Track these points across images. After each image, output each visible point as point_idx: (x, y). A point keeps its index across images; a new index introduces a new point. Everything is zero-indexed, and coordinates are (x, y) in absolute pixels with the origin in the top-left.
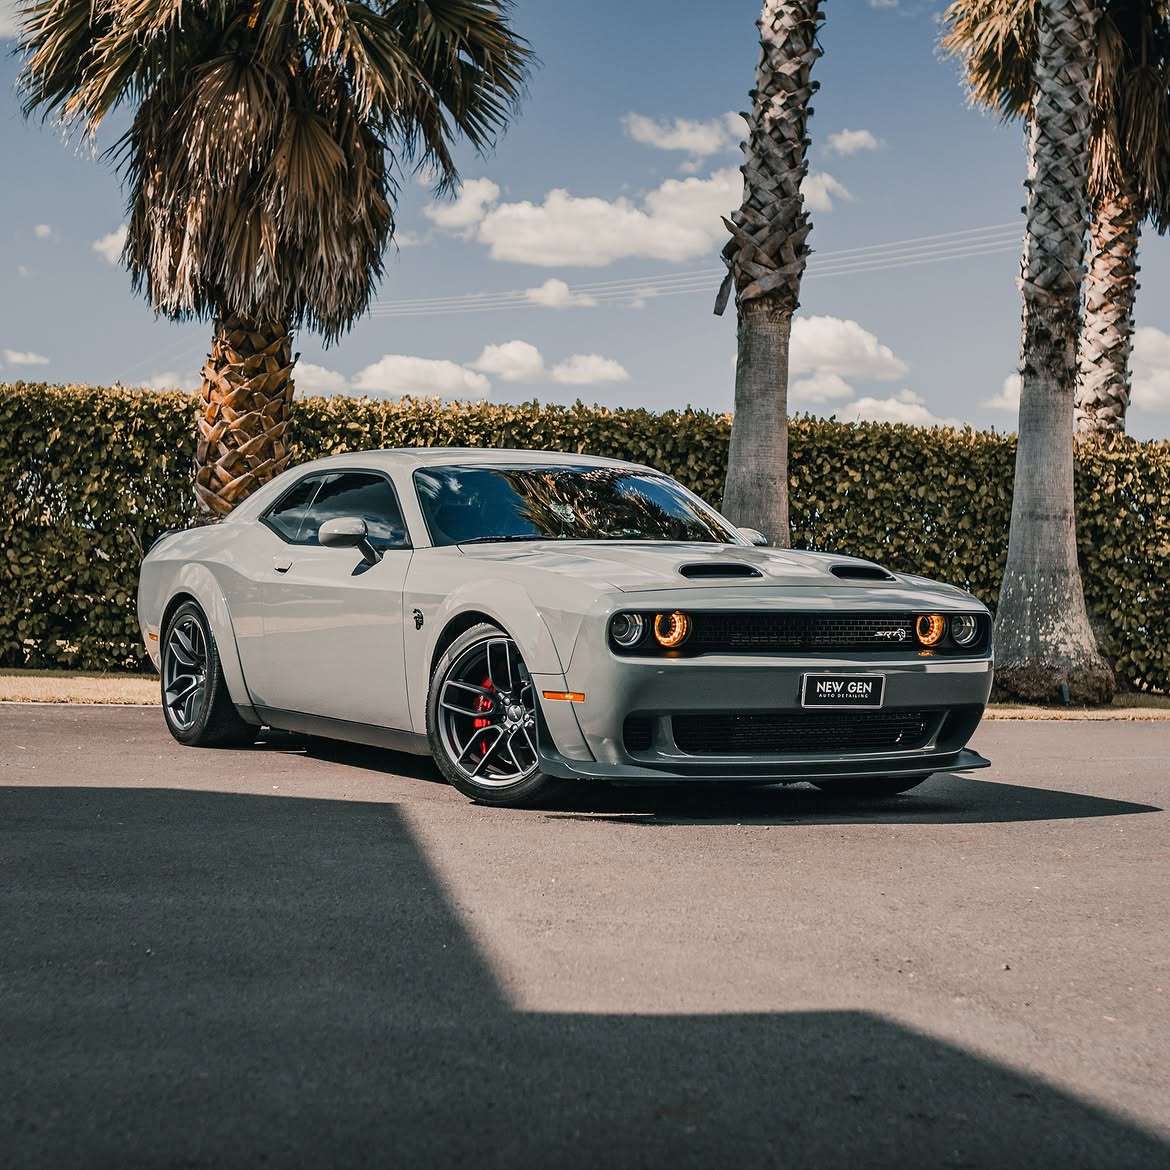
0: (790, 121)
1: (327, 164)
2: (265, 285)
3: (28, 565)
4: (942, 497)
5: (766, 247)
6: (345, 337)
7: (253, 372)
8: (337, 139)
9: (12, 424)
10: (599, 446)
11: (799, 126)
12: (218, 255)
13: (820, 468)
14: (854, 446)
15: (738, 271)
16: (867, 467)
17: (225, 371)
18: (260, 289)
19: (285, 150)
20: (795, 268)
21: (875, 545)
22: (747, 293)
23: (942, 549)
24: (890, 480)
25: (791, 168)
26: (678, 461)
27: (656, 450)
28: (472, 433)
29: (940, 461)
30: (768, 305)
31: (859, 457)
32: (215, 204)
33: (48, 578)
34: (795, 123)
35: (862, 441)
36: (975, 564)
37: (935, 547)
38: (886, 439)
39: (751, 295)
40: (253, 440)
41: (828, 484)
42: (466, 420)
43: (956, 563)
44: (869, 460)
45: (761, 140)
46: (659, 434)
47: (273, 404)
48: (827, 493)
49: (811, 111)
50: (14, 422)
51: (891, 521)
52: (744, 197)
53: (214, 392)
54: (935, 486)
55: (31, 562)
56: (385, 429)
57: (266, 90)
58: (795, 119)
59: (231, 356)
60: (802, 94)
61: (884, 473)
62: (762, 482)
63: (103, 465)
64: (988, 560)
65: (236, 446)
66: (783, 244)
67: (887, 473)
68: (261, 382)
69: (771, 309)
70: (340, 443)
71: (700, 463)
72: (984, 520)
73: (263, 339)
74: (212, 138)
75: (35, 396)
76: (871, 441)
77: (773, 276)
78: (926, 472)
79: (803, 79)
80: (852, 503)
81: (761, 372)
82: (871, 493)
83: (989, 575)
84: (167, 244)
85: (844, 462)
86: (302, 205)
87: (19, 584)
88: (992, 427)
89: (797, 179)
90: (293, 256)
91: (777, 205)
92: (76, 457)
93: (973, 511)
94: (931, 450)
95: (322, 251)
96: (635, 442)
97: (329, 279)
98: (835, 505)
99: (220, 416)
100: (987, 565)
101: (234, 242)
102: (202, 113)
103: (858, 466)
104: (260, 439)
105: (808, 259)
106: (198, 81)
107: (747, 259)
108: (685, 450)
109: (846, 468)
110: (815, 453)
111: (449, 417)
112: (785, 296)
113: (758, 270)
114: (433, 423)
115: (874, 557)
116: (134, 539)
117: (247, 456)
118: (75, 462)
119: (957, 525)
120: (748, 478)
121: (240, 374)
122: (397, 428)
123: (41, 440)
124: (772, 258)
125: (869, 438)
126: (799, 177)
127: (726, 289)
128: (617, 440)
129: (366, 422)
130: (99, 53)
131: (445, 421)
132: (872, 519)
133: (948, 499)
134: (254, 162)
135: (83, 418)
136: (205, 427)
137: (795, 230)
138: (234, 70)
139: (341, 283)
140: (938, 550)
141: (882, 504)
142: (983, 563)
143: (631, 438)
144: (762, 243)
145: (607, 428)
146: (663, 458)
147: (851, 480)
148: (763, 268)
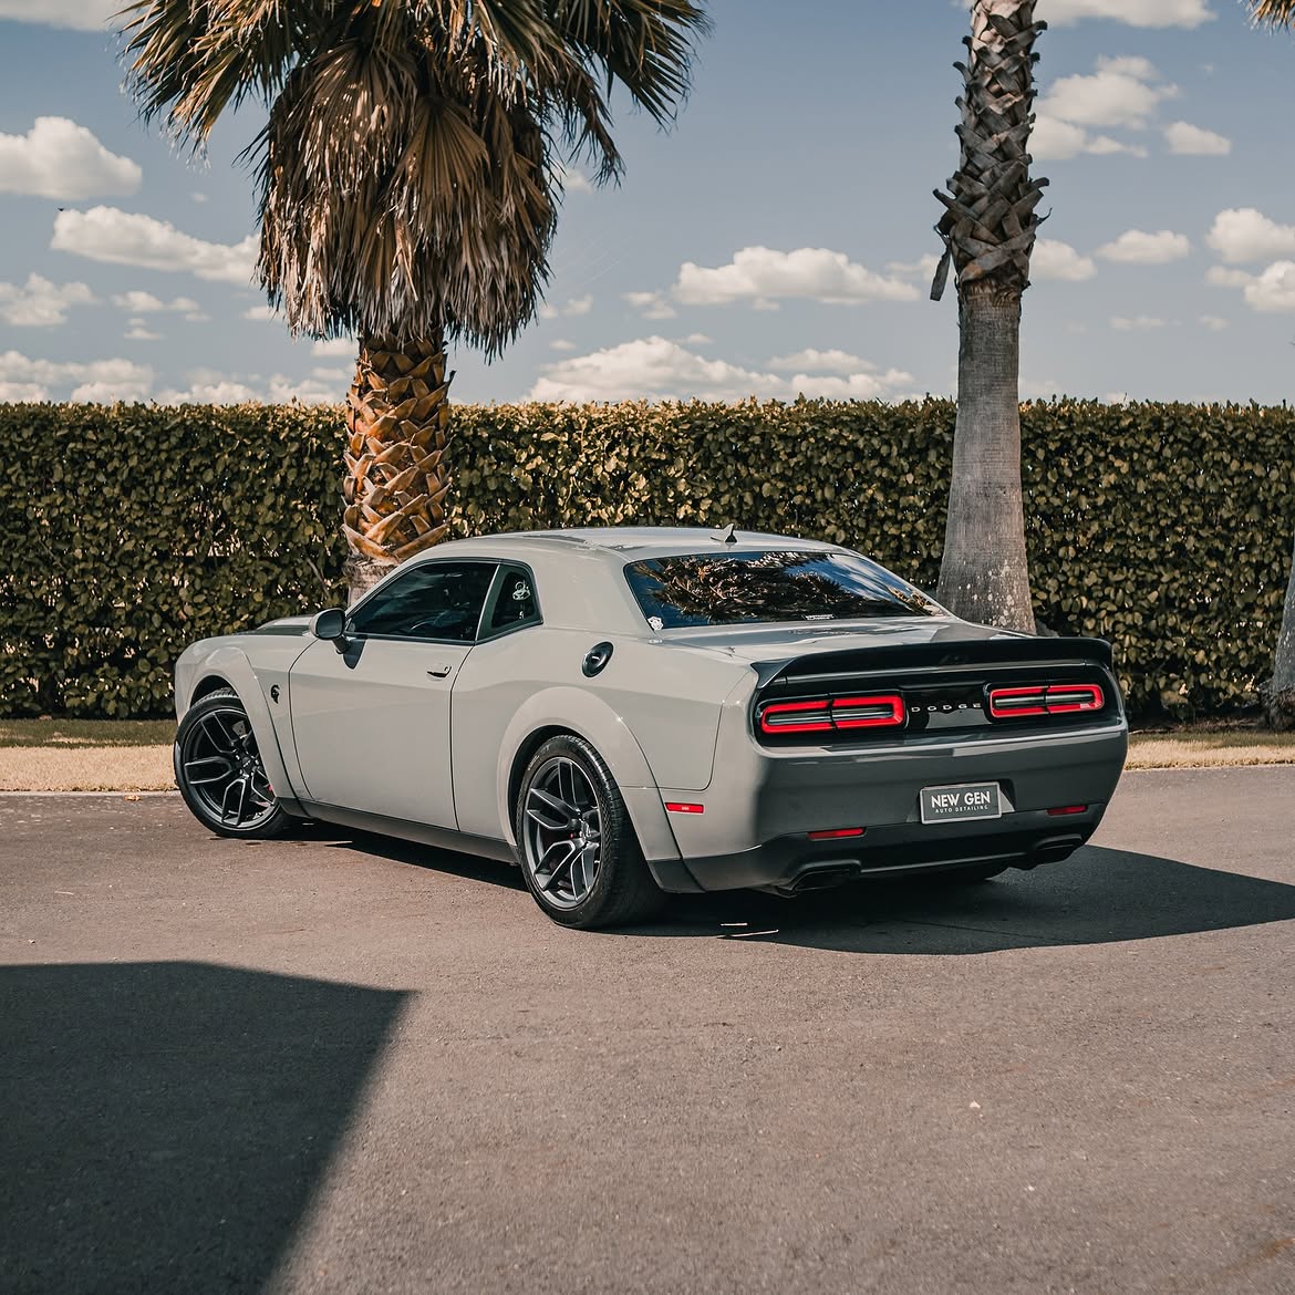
0: (1009, 72)
1: (467, 160)
2: (402, 300)
3: (202, 604)
4: (1225, 486)
5: (986, 219)
6: (510, 347)
7: (399, 398)
8: (477, 131)
9: (178, 451)
10: (826, 445)
11: (1021, 76)
12: (348, 271)
13: (1081, 459)
14: (1122, 431)
15: (956, 249)
16: (1136, 456)
17: (368, 397)
18: (396, 305)
19: (415, 146)
20: (1022, 242)
21: (1148, 545)
22: (967, 274)
23: (1227, 546)
24: (1161, 468)
25: (1013, 126)
26: (916, 458)
27: (891, 446)
28: (682, 437)
29: (1222, 445)
30: (991, 287)
31: (1125, 445)
32: (342, 214)
33: (224, 619)
34: (1016, 72)
35: (1130, 425)
36: (1266, 561)
37: (1218, 543)
38: (1157, 422)
39: (971, 276)
40: (402, 473)
41: (1091, 477)
42: (675, 423)
43: (1243, 561)
44: (1138, 446)
45: (978, 95)
46: (894, 428)
47: (424, 432)
48: (1090, 486)
49: (1036, 57)
50: (179, 448)
51: (1166, 516)
52: (961, 161)
53: (358, 421)
54: (1216, 473)
55: (206, 600)
56: (586, 438)
57: (391, 81)
58: (1017, 68)
59: (374, 380)
60: (1023, 40)
61: (1156, 461)
62: (990, 491)
63: (278, 491)
64: (1281, 556)
65: (383, 481)
66: (1006, 215)
67: (1159, 460)
68: (409, 408)
69: (995, 291)
70: (535, 456)
71: (942, 459)
72: (1277, 510)
73: (408, 360)
74: (332, 141)
75: (200, 419)
76: (1140, 425)
77: (995, 253)
78: (1205, 457)
79: (1024, 21)
80: (1120, 497)
81: (985, 366)
82: (1141, 487)
83: (1282, 574)
84: (294, 260)
85: (1108, 450)
86: (439, 208)
87: (193, 626)
88: (1284, 401)
89: (1021, 138)
90: (433, 265)
91: (997, 171)
92: (248, 484)
93: (1262, 499)
94: (1210, 432)
95: (466, 258)
96: (866, 440)
97: (477, 289)
98: (1100, 501)
99: (365, 448)
100: (1281, 562)
101: (366, 254)
102: (321, 112)
103: (1126, 454)
104: (411, 472)
105: (1039, 230)
106: (317, 74)
107: (965, 235)
108: (924, 445)
109: (1111, 457)
110: (1075, 442)
111: (656, 420)
112: (1011, 275)
113: (976, 247)
114: (638, 429)
115: (1146, 558)
116: (316, 570)
117: (396, 493)
118: (247, 490)
119: (1244, 517)
120: (973, 488)
121: (384, 400)
122: (598, 435)
123: (210, 467)
124: (993, 232)
125: (1138, 421)
126: (1024, 135)
127: (943, 270)
128: (845, 438)
129: (564, 430)
130: (201, 53)
131: (652, 425)
132: (1143, 514)
133: (1231, 488)
134: (381, 165)
135: (254, 440)
136: (350, 460)
137: (1019, 198)
138: (356, 59)
139: (494, 290)
140: (1222, 547)
141: (1155, 498)
142: (1275, 560)
143: (862, 435)
144: (981, 215)
145: (835, 425)
146: (899, 455)
147: (1117, 471)
148: (983, 243)
